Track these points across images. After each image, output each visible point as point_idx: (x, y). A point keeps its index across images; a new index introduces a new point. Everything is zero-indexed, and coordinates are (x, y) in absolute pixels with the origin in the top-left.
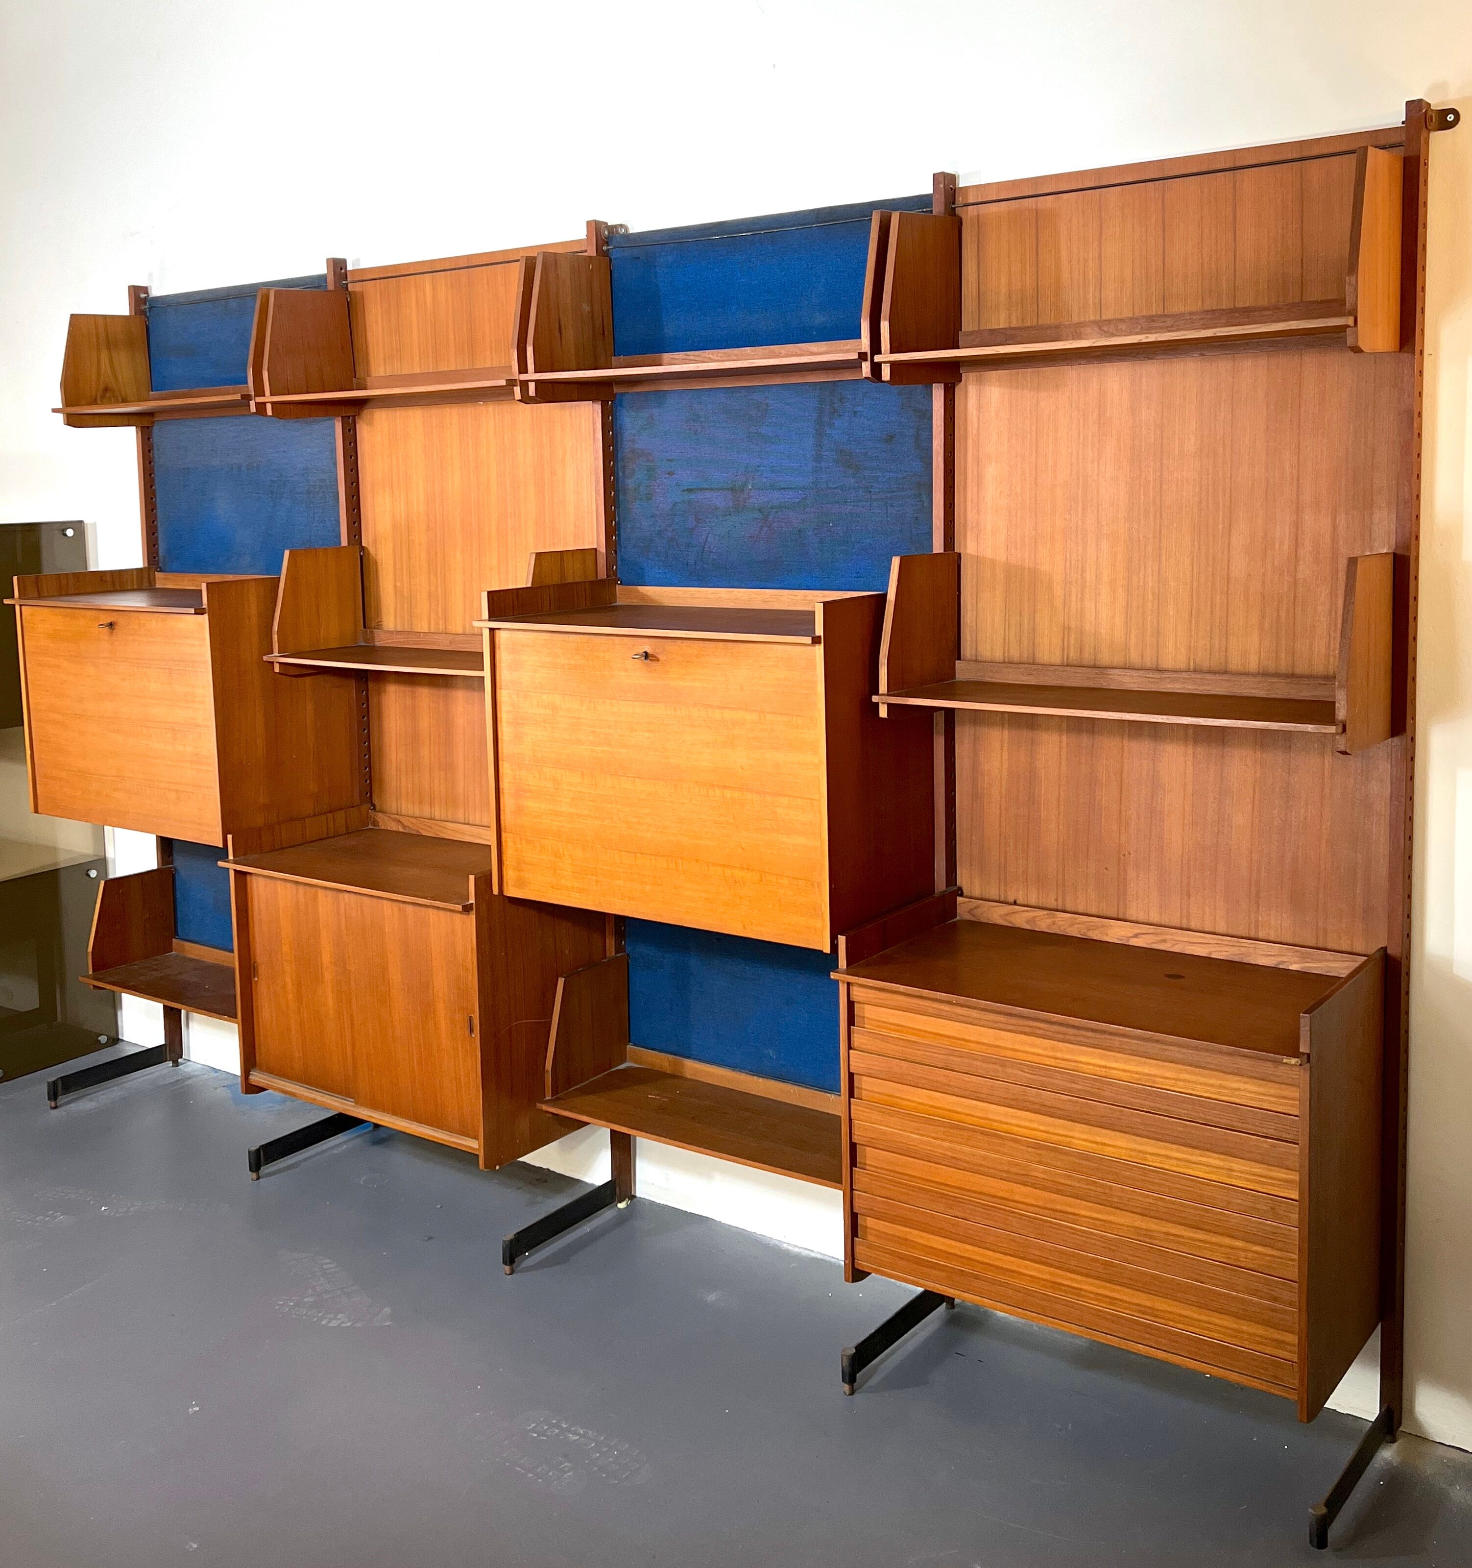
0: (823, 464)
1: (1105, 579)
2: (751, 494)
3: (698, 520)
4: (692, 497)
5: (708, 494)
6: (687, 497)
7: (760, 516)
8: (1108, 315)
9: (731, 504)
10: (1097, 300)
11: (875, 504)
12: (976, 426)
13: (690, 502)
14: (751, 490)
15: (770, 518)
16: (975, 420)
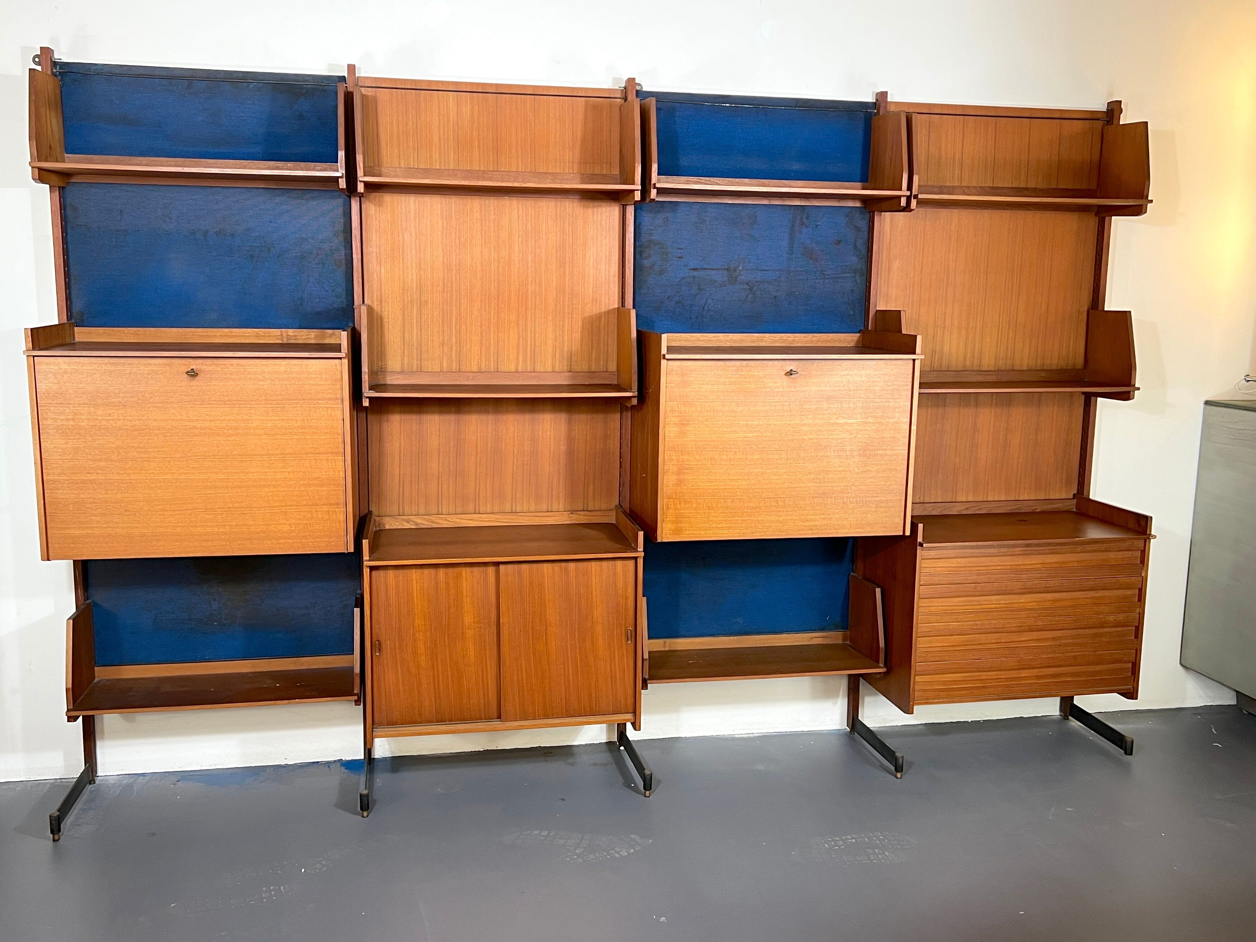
0: (794, 256)
1: (956, 324)
2: (742, 273)
3: (700, 289)
4: (696, 273)
5: (708, 272)
6: (692, 273)
7: (748, 287)
8: (965, 184)
9: (726, 279)
10: (960, 175)
11: (827, 281)
12: (889, 238)
13: (694, 277)
14: (741, 270)
15: (754, 289)
16: (889, 235)
